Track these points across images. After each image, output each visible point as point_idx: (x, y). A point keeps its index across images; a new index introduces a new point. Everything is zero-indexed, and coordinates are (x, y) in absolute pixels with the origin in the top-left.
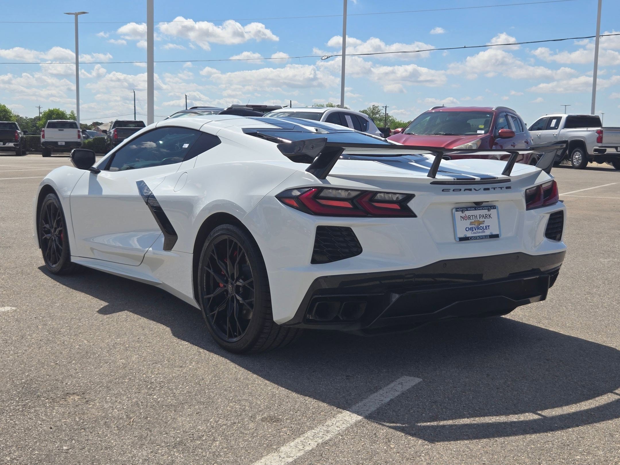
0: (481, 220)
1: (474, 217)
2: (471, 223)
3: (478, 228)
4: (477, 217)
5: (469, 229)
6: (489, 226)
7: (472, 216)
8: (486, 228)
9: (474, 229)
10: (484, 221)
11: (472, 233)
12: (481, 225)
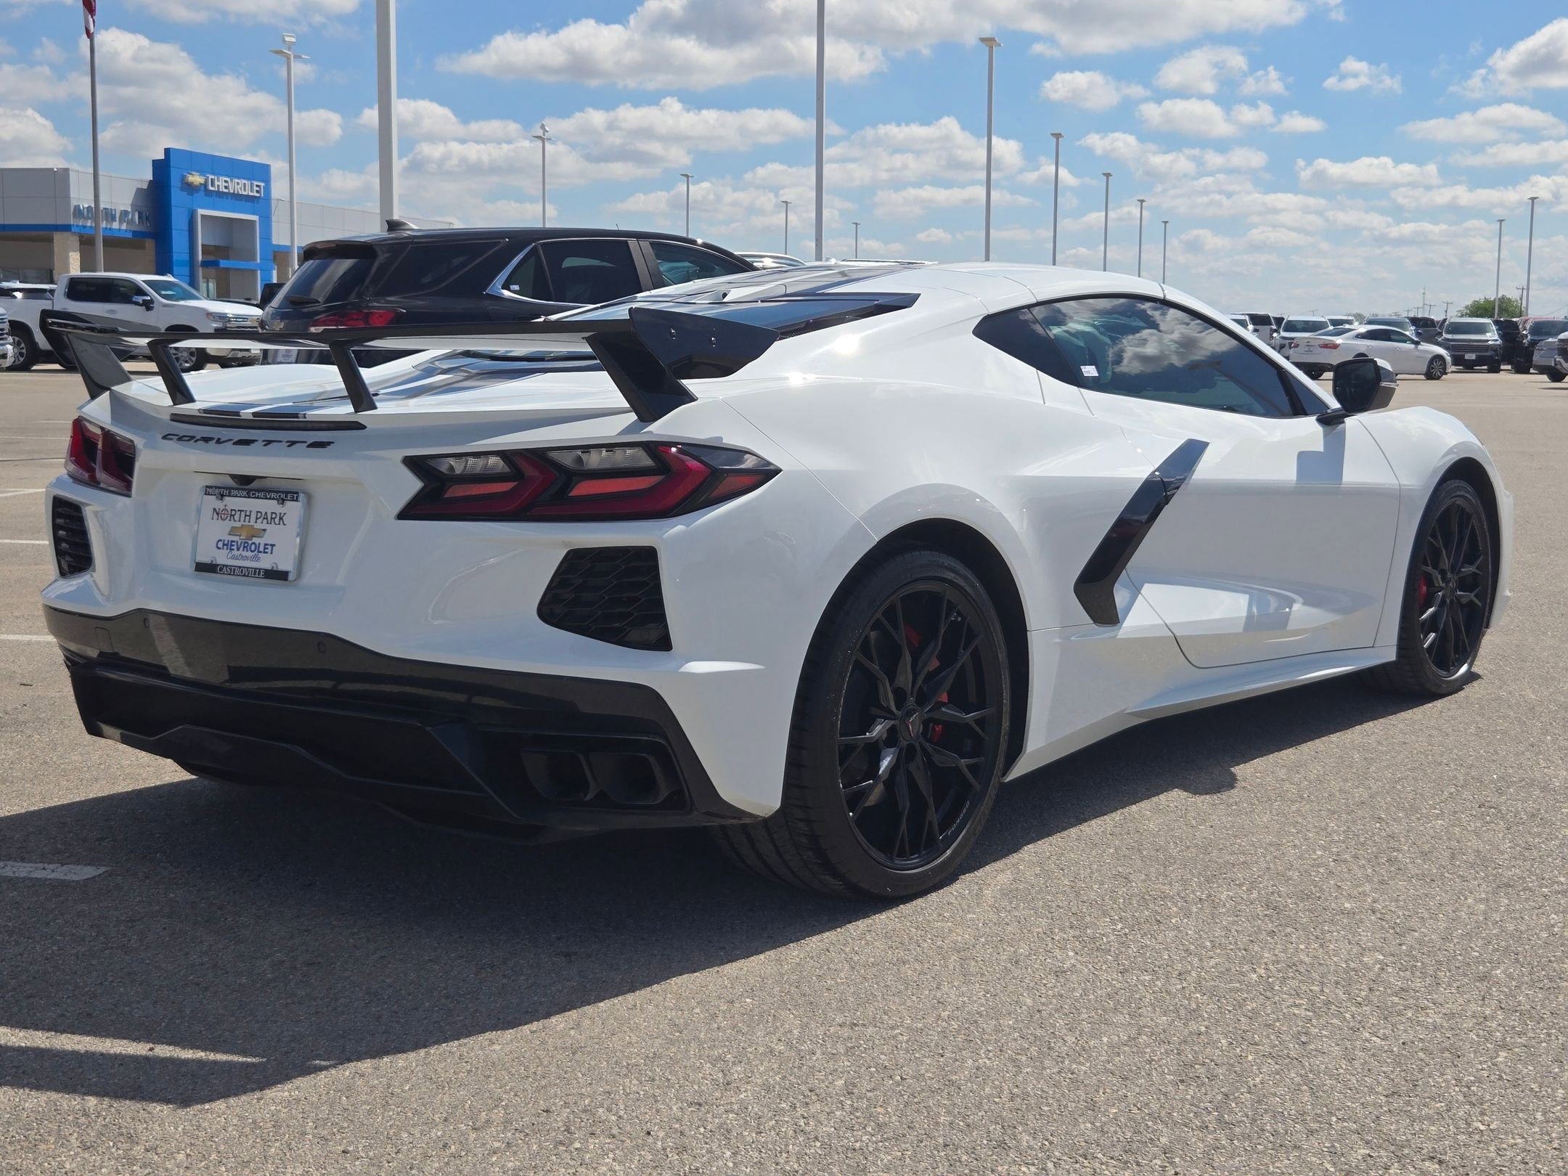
0: (259, 526)
1: (243, 514)
2: (233, 531)
3: (244, 547)
4: (250, 516)
5: (224, 545)
6: (273, 546)
7: (241, 511)
8: (265, 548)
9: (235, 548)
10: (264, 530)
11: (229, 556)
12: (255, 540)
